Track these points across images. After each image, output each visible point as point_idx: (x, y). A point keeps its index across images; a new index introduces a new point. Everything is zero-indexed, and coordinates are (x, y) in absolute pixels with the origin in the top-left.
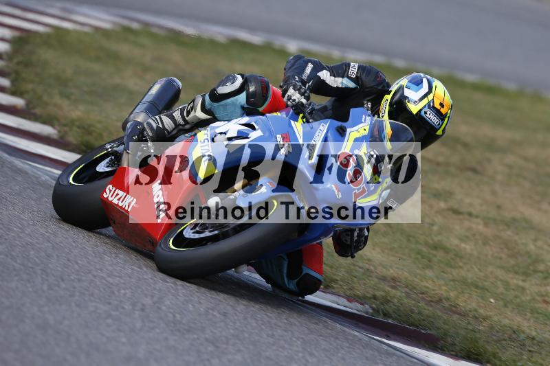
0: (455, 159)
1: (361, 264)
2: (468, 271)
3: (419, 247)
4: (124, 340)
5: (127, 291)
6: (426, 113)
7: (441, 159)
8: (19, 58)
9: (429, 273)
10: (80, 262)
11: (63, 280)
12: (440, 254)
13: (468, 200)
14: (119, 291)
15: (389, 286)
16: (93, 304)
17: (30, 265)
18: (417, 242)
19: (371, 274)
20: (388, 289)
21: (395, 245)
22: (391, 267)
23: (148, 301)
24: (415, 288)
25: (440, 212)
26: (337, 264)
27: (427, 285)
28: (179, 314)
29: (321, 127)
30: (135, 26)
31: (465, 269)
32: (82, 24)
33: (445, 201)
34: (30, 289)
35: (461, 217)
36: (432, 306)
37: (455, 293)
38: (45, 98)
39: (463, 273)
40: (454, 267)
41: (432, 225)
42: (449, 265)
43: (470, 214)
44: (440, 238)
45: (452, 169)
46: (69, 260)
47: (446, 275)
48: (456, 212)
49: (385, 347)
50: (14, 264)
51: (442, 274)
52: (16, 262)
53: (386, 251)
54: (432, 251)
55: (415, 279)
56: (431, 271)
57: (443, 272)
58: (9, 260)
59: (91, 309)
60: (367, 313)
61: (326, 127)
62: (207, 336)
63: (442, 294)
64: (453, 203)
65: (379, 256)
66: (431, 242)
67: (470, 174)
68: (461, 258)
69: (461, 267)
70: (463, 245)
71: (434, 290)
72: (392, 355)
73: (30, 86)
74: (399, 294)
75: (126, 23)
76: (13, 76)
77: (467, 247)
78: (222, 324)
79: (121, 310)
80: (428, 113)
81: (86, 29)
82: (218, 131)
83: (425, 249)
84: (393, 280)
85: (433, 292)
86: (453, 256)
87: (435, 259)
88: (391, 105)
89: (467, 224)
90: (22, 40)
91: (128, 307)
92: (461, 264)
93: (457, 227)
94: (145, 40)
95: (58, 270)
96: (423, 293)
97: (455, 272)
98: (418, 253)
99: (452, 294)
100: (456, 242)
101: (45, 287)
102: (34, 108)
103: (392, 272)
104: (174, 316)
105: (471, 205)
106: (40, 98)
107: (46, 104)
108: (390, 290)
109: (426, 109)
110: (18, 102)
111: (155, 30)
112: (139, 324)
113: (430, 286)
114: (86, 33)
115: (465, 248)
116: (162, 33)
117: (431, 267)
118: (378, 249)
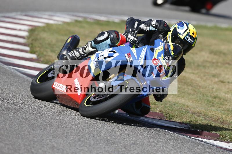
0: (221, 60)
1: (184, 108)
2: (230, 106)
3: (208, 98)
4: (87, 150)
5: (86, 130)
6: (187, 38)
7: (214, 61)
8: (33, 38)
9: (213, 109)
10: (65, 120)
11: (59, 128)
12: (217, 100)
13: (227, 77)
14: (83, 130)
15: (196, 116)
16: (73, 136)
17: (44, 123)
18: (207, 96)
19: (189, 112)
20: (196, 117)
21: (198, 99)
22: (197, 108)
23: (96, 133)
24: (208, 115)
25: (215, 83)
26: (174, 109)
27: (213, 113)
28: (109, 137)
29: (144, 49)
30: (80, 19)
31: (228, 105)
32: (58, 21)
33: (218, 78)
34: (45, 133)
35: (225, 84)
36: (215, 122)
37: (225, 115)
38: (45, 53)
39: (227, 107)
40: (224, 105)
41: (213, 88)
42: (221, 104)
43: (229, 82)
44: (217, 93)
45: (219, 64)
46: (61, 119)
47: (220, 109)
48: (223, 82)
49: (197, 141)
50: (38, 123)
51: (219, 108)
52: (38, 122)
53: (194, 102)
54: (213, 99)
55: (207, 112)
56: (214, 108)
57: (219, 107)
58: (35, 122)
59: (72, 138)
60: (189, 128)
61: (146, 49)
62: (122, 144)
63: (219, 117)
64: (221, 79)
65: (192, 104)
66: (213, 96)
67: (227, 65)
68: (226, 101)
69: (226, 105)
70: (227, 95)
71: (216, 115)
72: (200, 144)
73: (38, 49)
74: (201, 118)
75: (76, 18)
76: (31, 46)
77: (228, 96)
78: (127, 139)
79: (84, 138)
80: (188, 38)
81: (60, 23)
82: (100, 55)
83: (210, 99)
84: (198, 113)
85: (215, 116)
86: (223, 101)
87: (215, 103)
88: (172, 36)
89: (227, 86)
90: (33, 30)
91: (87, 136)
92: (226, 103)
93: (223, 88)
94: (85, 25)
95: (57, 124)
96: (211, 117)
97: (224, 107)
98: (208, 101)
99: (224, 116)
100: (224, 94)
101: (52, 132)
102: (40, 58)
103: (197, 110)
104: (107, 138)
105: (228, 78)
106: (43, 54)
107: (45, 55)
108: (197, 117)
109: (187, 36)
110: (34, 56)
111: (89, 20)
112: (92, 143)
113: (214, 114)
114: (60, 25)
115: (228, 97)
116: (92, 21)
117: (214, 106)
118: (191, 101)
